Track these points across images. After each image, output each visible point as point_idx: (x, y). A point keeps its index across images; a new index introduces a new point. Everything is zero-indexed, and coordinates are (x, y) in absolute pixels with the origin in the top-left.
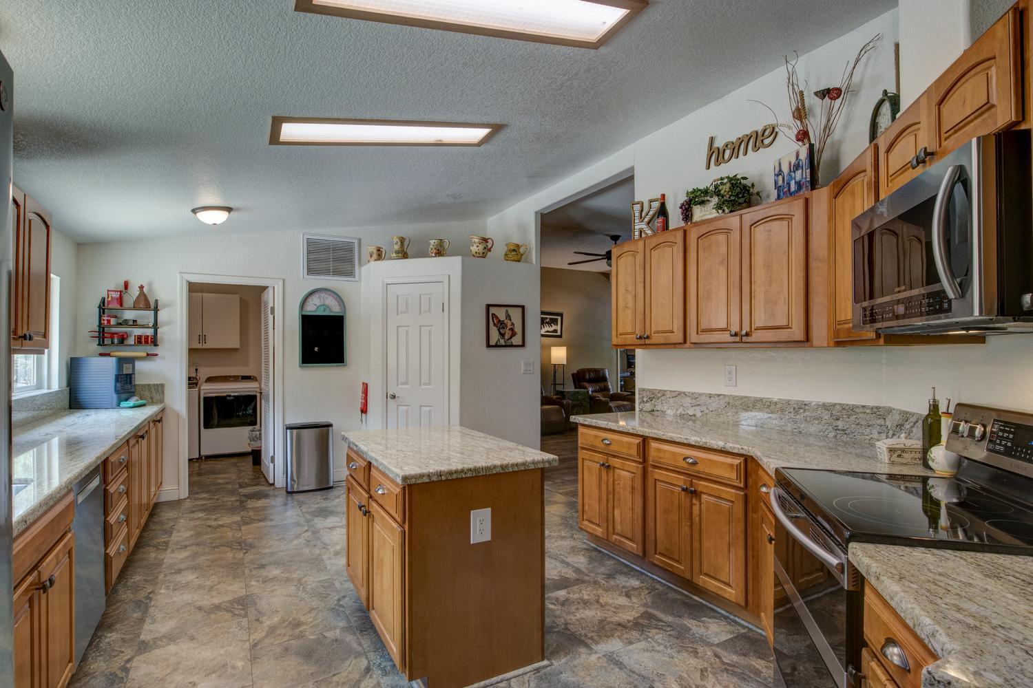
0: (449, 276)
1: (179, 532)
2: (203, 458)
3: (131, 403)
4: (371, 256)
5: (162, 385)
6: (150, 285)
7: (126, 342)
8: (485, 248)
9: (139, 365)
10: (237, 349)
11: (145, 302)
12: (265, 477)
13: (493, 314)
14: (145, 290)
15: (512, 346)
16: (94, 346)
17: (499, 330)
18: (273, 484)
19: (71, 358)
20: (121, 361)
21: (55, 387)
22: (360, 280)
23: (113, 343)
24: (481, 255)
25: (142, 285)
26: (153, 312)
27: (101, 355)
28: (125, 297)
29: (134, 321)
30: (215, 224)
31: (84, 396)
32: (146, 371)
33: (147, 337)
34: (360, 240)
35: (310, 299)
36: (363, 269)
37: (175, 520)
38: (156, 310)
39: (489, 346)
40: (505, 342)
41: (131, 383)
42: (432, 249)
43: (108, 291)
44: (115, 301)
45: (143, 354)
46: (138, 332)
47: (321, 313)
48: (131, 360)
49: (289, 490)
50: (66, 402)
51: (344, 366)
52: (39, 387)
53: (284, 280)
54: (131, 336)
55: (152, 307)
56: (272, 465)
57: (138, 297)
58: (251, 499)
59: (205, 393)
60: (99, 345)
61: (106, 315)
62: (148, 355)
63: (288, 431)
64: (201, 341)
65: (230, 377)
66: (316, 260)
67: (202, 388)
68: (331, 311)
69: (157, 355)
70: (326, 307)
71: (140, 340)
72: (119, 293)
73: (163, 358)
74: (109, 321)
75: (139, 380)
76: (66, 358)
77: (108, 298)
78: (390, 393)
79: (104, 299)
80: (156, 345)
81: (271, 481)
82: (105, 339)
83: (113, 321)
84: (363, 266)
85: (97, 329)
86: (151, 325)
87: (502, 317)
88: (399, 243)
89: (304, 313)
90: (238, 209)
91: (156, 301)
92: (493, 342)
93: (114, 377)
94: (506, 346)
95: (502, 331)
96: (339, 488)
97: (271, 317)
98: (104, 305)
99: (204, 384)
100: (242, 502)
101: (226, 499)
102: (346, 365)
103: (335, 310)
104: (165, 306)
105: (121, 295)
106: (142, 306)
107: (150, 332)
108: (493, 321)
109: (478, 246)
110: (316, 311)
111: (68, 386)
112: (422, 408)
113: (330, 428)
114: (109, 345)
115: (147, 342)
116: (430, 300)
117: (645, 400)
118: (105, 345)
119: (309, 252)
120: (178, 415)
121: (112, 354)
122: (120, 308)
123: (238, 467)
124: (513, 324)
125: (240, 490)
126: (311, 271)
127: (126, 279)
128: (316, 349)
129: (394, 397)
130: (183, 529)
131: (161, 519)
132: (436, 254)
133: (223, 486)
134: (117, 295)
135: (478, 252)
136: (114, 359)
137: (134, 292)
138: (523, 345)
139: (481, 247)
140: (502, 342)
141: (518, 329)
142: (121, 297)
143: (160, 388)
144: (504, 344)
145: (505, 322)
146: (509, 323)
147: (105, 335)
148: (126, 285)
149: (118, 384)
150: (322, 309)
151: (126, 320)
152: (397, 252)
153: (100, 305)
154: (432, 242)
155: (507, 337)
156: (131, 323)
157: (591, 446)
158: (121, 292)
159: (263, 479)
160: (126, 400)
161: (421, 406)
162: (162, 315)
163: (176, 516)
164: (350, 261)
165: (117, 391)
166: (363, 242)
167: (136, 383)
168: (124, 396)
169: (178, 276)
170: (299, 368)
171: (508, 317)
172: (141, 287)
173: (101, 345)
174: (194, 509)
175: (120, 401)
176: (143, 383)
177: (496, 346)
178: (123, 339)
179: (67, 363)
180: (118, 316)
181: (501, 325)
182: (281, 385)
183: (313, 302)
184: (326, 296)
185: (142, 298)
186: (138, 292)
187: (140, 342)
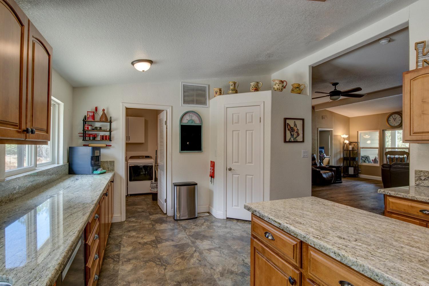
0: (264, 102)
1: (124, 247)
2: (129, 195)
3: (99, 171)
4: (216, 93)
5: (113, 162)
6: (108, 109)
7: (96, 139)
8: (283, 86)
9: (103, 151)
10: (142, 143)
11: (106, 118)
12: (160, 208)
13: (288, 123)
14: (105, 111)
15: (297, 142)
16: (80, 141)
17: (290, 133)
18: (166, 214)
19: (70, 147)
20: (94, 149)
21: (61, 163)
22: (209, 107)
23: (90, 139)
24: (280, 90)
25: (104, 109)
26: (109, 123)
27: (84, 145)
28: (96, 115)
29: (100, 128)
30: (144, 71)
31: (76, 168)
32: (106, 154)
33: (106, 136)
34: (209, 86)
35: (185, 117)
36: (211, 101)
37: (121, 236)
38: (111, 122)
39: (285, 141)
40: (294, 140)
41: (98, 161)
42: (253, 87)
43: (88, 112)
44: (91, 117)
45: (104, 145)
46: (102, 133)
47: (190, 124)
48: (99, 148)
49: (176, 219)
50: (67, 171)
51: (201, 152)
52: (53, 162)
53: (172, 107)
54: (98, 136)
55: (109, 121)
56: (165, 204)
57: (102, 115)
58: (157, 223)
59: (130, 164)
60: (83, 140)
61: (86, 125)
62: (107, 146)
63: (175, 187)
64: (127, 140)
65: (140, 156)
66: (188, 96)
67: (128, 162)
68: (195, 123)
69: (111, 146)
70: (193, 121)
71: (103, 138)
72: (93, 113)
73: (114, 147)
74: (88, 128)
75: (102, 159)
76: (67, 147)
77: (88, 116)
78: (228, 167)
79: (85, 117)
80: (110, 140)
81: (165, 212)
82: (86, 137)
83: (90, 128)
84: (210, 99)
85: (82, 132)
86: (108, 130)
87: (292, 125)
88: (233, 85)
89: (182, 124)
91: (111, 117)
92: (287, 140)
93: (90, 157)
94: (294, 142)
95: (292, 133)
96: (200, 218)
97: (165, 126)
98: (86, 119)
99: (129, 160)
100: (153, 225)
101: (144, 222)
102: (202, 152)
103: (197, 123)
104: (115, 120)
105: (94, 114)
106: (104, 120)
107: (107, 134)
108: (288, 128)
109: (278, 85)
110: (188, 123)
111: (68, 162)
112: (247, 176)
113: (196, 186)
114: (88, 140)
115: (106, 139)
116: (252, 116)
117: (423, 178)
118: (86, 140)
119: (184, 92)
120: (121, 177)
121: (89, 145)
122: (93, 121)
123: (146, 201)
124: (298, 130)
125: (150, 217)
126: (185, 102)
127: (96, 106)
128: (188, 143)
129: (230, 169)
130: (126, 245)
131: (114, 235)
132: (255, 90)
133: (141, 213)
134: (91, 114)
135: (279, 88)
136: (91, 147)
137: (100, 113)
138: (303, 141)
139: (281, 86)
140: (292, 139)
141: (301, 132)
142: (94, 115)
143: (112, 163)
144: (293, 141)
145: (294, 128)
146: (296, 129)
147: (86, 135)
148: (96, 109)
149: (92, 161)
150: (191, 122)
151: (96, 127)
152: (232, 90)
153: (84, 119)
154: (252, 84)
155: (295, 136)
156: (99, 129)
157: (404, 213)
158: (94, 112)
159: (159, 210)
160: (97, 170)
161: (246, 175)
162: (114, 125)
163: (121, 234)
164: (204, 96)
165: (92, 165)
166: (210, 86)
167: (101, 161)
168: (95, 168)
169: (121, 104)
170: (179, 154)
171: (295, 125)
172: (104, 110)
173: (84, 141)
174: (130, 229)
175: (93, 170)
176: (104, 160)
177: (289, 142)
178: (95, 137)
179: (68, 150)
180: (92, 125)
181: (292, 130)
182: (170, 162)
183: (186, 118)
184: (193, 115)
185: (104, 116)
186: (102, 113)
187: (103, 139)
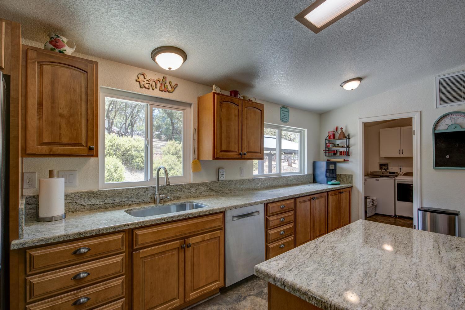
3: (333, 182)
5: (352, 176)
6: (346, 127)
7: (337, 155)
9: (339, 165)
11: (346, 137)
14: (344, 130)
19: (314, 162)
20: (328, 163)
21: (306, 173)
25: (342, 128)
27: (328, 160)
28: (336, 134)
29: (338, 145)
30: (353, 89)
31: (317, 178)
33: (344, 152)
35: (442, 121)
38: (349, 139)
41: (335, 173)
43: (329, 132)
44: (331, 137)
45: (342, 160)
46: (341, 150)
47: (451, 130)
48: (335, 163)
50: (312, 179)
52: (300, 172)
53: (421, 112)
54: (338, 152)
57: (340, 133)
59: (398, 181)
60: (325, 156)
61: (329, 143)
62: (344, 160)
64: (400, 153)
66: (448, 92)
67: (397, 179)
69: (348, 160)
70: (458, 125)
73: (352, 162)
74: (329, 146)
75: (339, 172)
77: (329, 135)
80: (349, 156)
83: (331, 145)
85: (325, 149)
89: (437, 132)
90: (365, 77)
91: (349, 135)
93: (326, 170)
98: (327, 139)
104: (353, 136)
106: (341, 137)
107: (346, 150)
110: (447, 129)
113: (457, 217)
114: (330, 156)
115: (344, 154)
119: (441, 88)
120: (359, 191)
121: (331, 160)
122: (334, 139)
126: (443, 101)
127: (336, 126)
128: (448, 156)
136: (326, 162)
142: (334, 134)
143: (350, 177)
148: (337, 129)
149: (327, 174)
150: (453, 126)
158: (334, 132)
160: (331, 181)
162: (352, 141)
165: (327, 177)
167: (337, 174)
168: (330, 179)
169: (358, 120)
170: (434, 170)
172: (342, 129)
173: (327, 156)
175: (328, 181)
176: (341, 174)
178: (335, 153)
180: (334, 143)
183: (446, 123)
184: (458, 117)
185: (342, 134)
186: (340, 131)
187: (341, 154)
